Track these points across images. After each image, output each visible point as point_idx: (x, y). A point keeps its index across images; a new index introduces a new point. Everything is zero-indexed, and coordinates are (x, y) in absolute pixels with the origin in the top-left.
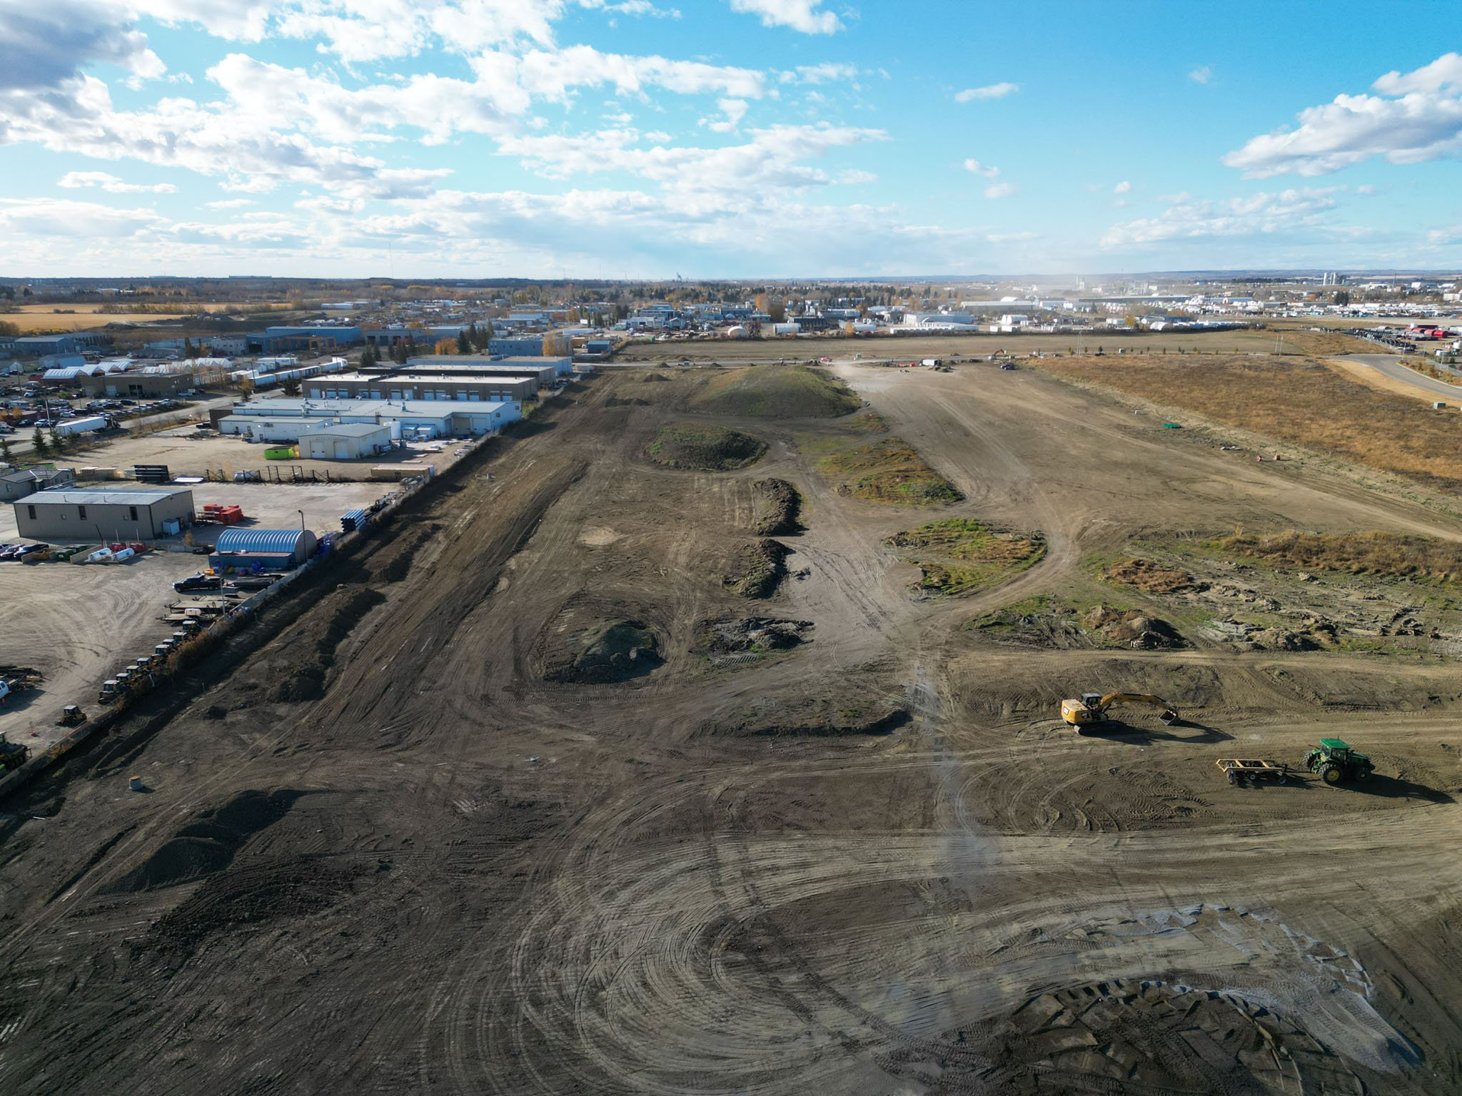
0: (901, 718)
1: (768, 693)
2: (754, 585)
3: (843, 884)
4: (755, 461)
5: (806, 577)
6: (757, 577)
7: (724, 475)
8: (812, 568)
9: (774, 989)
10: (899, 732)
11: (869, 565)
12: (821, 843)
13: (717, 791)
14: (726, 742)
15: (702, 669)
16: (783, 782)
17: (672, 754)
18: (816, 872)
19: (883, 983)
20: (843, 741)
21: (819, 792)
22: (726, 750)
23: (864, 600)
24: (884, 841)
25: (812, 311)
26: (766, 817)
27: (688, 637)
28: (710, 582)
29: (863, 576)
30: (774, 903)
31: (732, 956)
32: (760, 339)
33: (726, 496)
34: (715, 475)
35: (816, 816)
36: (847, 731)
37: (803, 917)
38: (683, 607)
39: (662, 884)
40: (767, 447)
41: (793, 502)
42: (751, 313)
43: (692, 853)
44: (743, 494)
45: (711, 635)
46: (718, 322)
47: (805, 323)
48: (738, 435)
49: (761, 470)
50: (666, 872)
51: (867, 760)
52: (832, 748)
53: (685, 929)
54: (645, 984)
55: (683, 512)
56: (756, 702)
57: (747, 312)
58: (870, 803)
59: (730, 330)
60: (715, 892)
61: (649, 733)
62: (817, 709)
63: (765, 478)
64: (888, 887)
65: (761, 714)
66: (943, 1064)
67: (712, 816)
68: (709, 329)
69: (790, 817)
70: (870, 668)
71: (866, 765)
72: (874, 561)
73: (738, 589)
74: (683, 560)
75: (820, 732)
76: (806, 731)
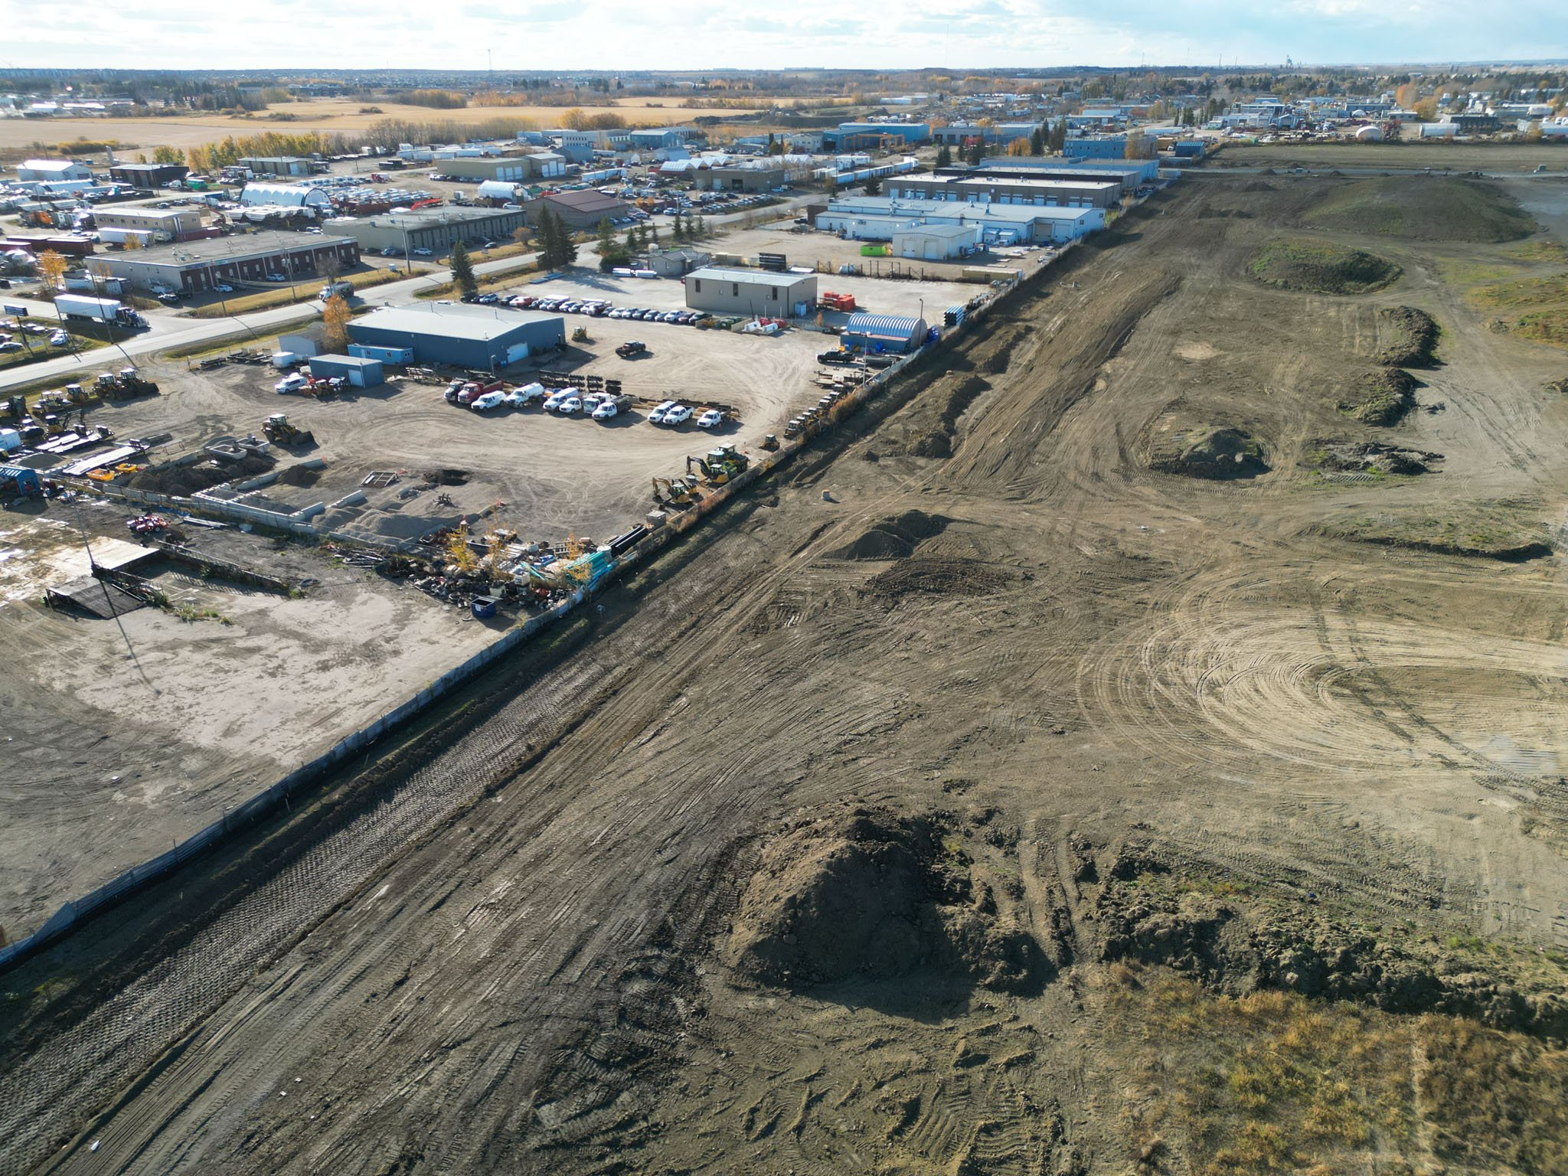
0: (1539, 551)
1: (1386, 510)
2: (1376, 412)
3: (1458, 665)
4: (1381, 287)
5: (1440, 411)
6: (1380, 404)
7: (1344, 299)
8: (1447, 403)
9: (1378, 716)
10: (1533, 563)
11: (1521, 408)
12: (1432, 632)
13: (1325, 579)
14: (1335, 543)
15: (1311, 481)
16: (1393, 582)
17: (1278, 544)
18: (1425, 651)
19: (1488, 734)
20: (1466, 561)
21: (1434, 597)
22: (1335, 550)
23: (1510, 442)
24: (1502, 642)
25: (1479, 107)
26: (1376, 606)
27: (1297, 451)
28: (1322, 406)
29: (1512, 418)
30: (1381, 664)
31: (1337, 689)
32: (1399, 143)
33: (1344, 322)
34: (1332, 299)
35: (1432, 614)
36: (1473, 553)
37: (1409, 678)
38: (1290, 426)
39: (1272, 632)
40: (1401, 272)
41: (1431, 334)
42: (1389, 108)
43: (1302, 615)
44: (1366, 320)
45: (1321, 453)
46: (1342, 120)
47: (1467, 123)
48: (1367, 255)
49: (1391, 297)
50: (1274, 624)
51: (1492, 580)
52: (1454, 565)
53: (1294, 664)
54: (1257, 691)
55: (1292, 335)
56: (1372, 515)
57: (1382, 108)
58: (1491, 614)
59: (1358, 131)
60: (1323, 647)
61: (1255, 524)
62: (1441, 530)
63: (1396, 305)
64: (1502, 674)
65: (1376, 526)
66: (1540, 793)
67: (1318, 596)
68: (1330, 129)
69: (1401, 609)
70: (1509, 504)
71: (1492, 584)
72: (1529, 405)
73: (1358, 413)
74: (1290, 381)
75: (1441, 549)
76: (1425, 547)
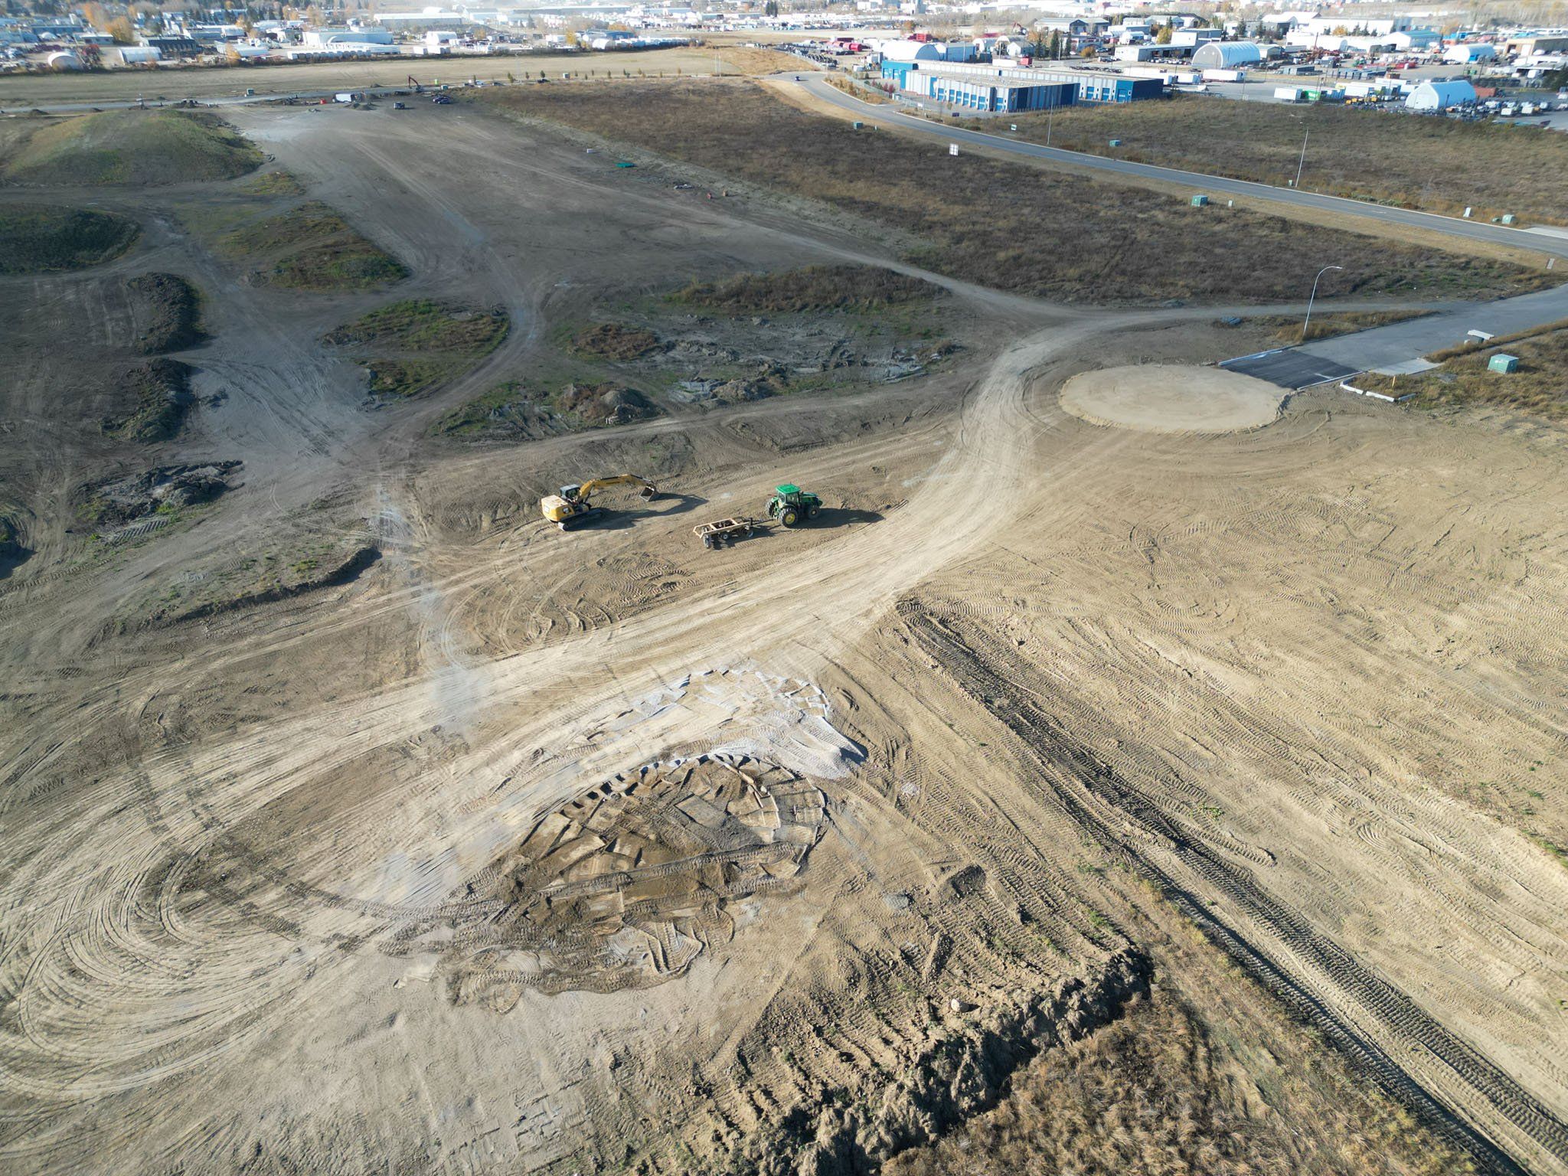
0: (367, 557)
1: (191, 565)
2: (149, 424)
3: (321, 769)
4: (123, 250)
5: (223, 401)
6: (152, 413)
7: (80, 275)
8: (229, 388)
9: (249, 915)
10: (367, 574)
11: (304, 374)
12: (286, 730)
13: (139, 704)
14: (142, 639)
15: (90, 552)
16: (228, 670)
17: (65, 673)
18: (284, 766)
19: (380, 862)
20: (300, 601)
21: (278, 670)
22: (143, 650)
23: (305, 421)
24: (363, 705)
25: (175, 28)
26: (213, 719)
27: (62, 513)
28: (83, 431)
29: (299, 390)
30: (236, 818)
31: (187, 898)
32: (101, 71)
33: (88, 306)
34: (66, 277)
35: (279, 698)
36: (304, 589)
37: (275, 822)
38: (47, 473)
39: (79, 841)
40: (139, 229)
41: (187, 301)
42: (81, 30)
43: (116, 790)
44: (112, 298)
45: (96, 504)
46: (29, 46)
47: (167, 46)
48: (91, 215)
49: (134, 263)
50: (80, 826)
51: (333, 616)
52: (287, 612)
53: (119, 886)
54: (73, 972)
55: (26, 335)
56: (177, 579)
57: (74, 30)
58: (342, 666)
59: (51, 58)
60: (155, 830)
61: (26, 652)
62: (261, 570)
63: (143, 272)
64: (373, 756)
65: (185, 593)
66: (454, 924)
67: (136, 738)
68: (17, 56)
69: (244, 709)
70: (323, 505)
71: (332, 623)
72: (311, 368)
73: (128, 433)
74: (35, 406)
75: (269, 597)
76: (250, 601)
